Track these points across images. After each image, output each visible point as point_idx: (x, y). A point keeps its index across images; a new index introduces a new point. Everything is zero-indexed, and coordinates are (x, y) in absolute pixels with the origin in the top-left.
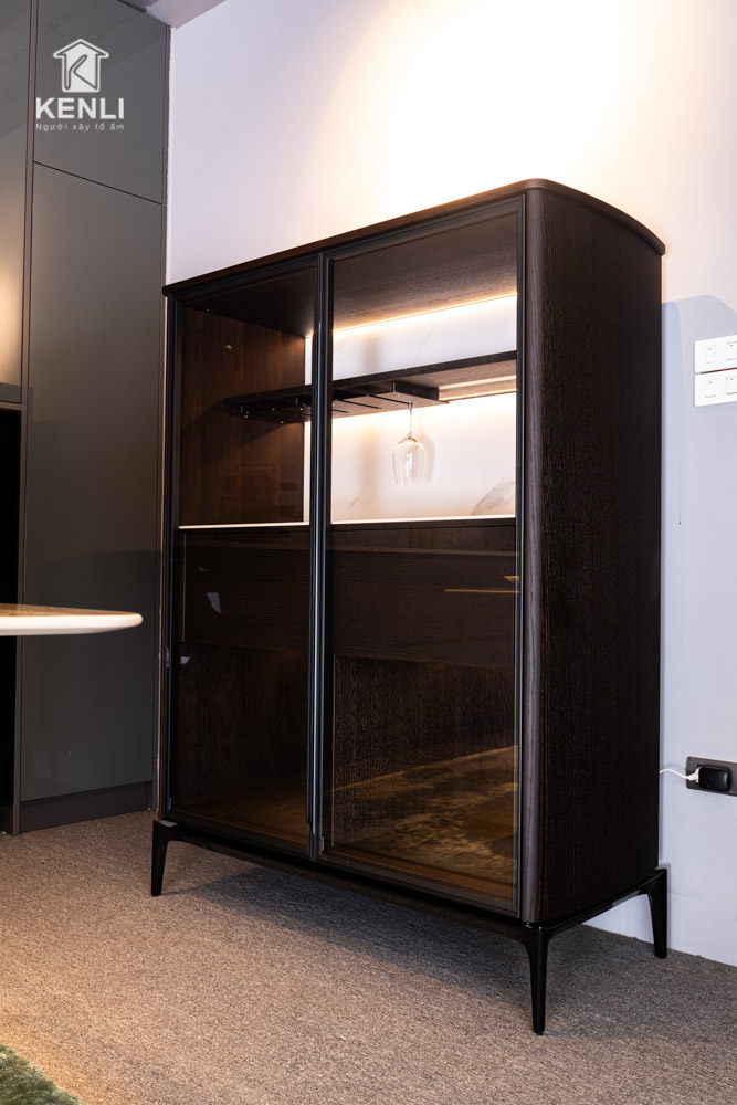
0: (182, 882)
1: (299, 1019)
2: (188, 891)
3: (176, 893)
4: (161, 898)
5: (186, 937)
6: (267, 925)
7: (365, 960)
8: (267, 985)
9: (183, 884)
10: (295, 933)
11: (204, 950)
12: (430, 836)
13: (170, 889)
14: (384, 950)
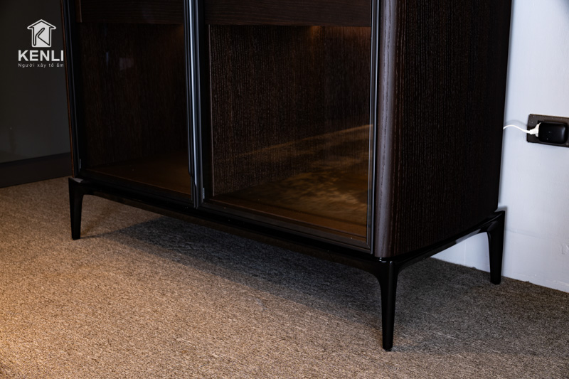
0: (100, 228)
1: (179, 340)
2: (104, 235)
3: (93, 237)
4: (79, 241)
5: (95, 272)
6: (164, 262)
7: (243, 289)
8: (155, 311)
9: (101, 230)
10: (187, 267)
11: (107, 282)
12: (309, 190)
13: (89, 234)
14: (261, 280)
